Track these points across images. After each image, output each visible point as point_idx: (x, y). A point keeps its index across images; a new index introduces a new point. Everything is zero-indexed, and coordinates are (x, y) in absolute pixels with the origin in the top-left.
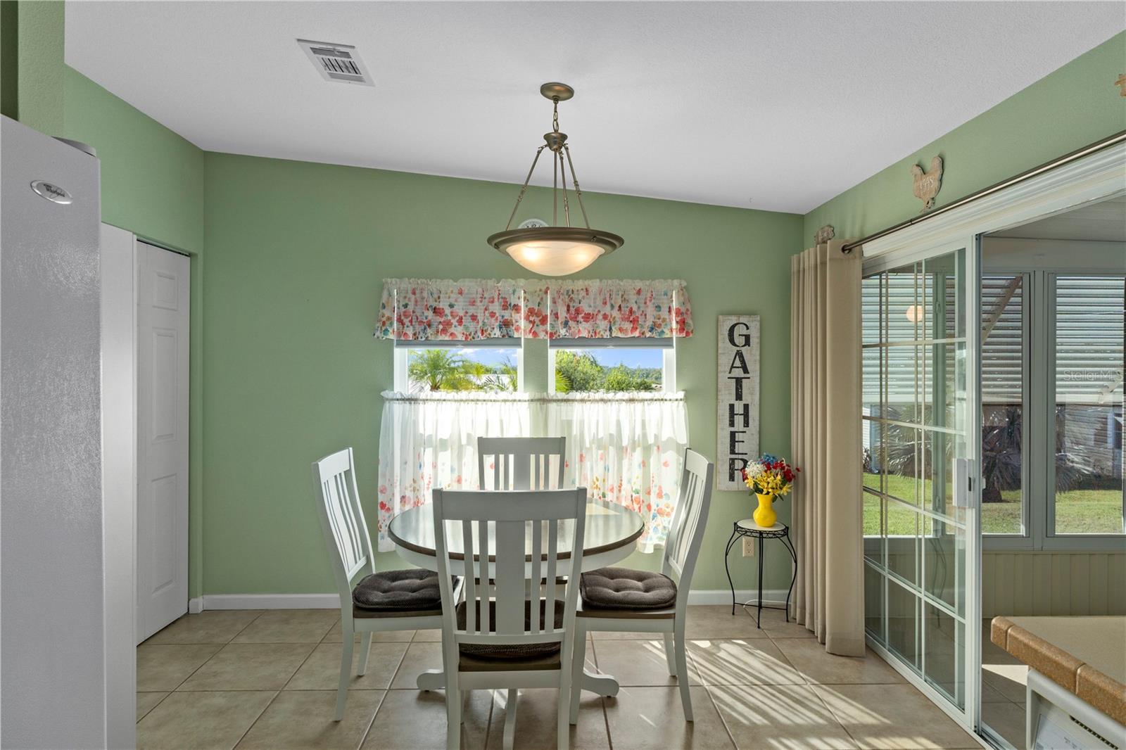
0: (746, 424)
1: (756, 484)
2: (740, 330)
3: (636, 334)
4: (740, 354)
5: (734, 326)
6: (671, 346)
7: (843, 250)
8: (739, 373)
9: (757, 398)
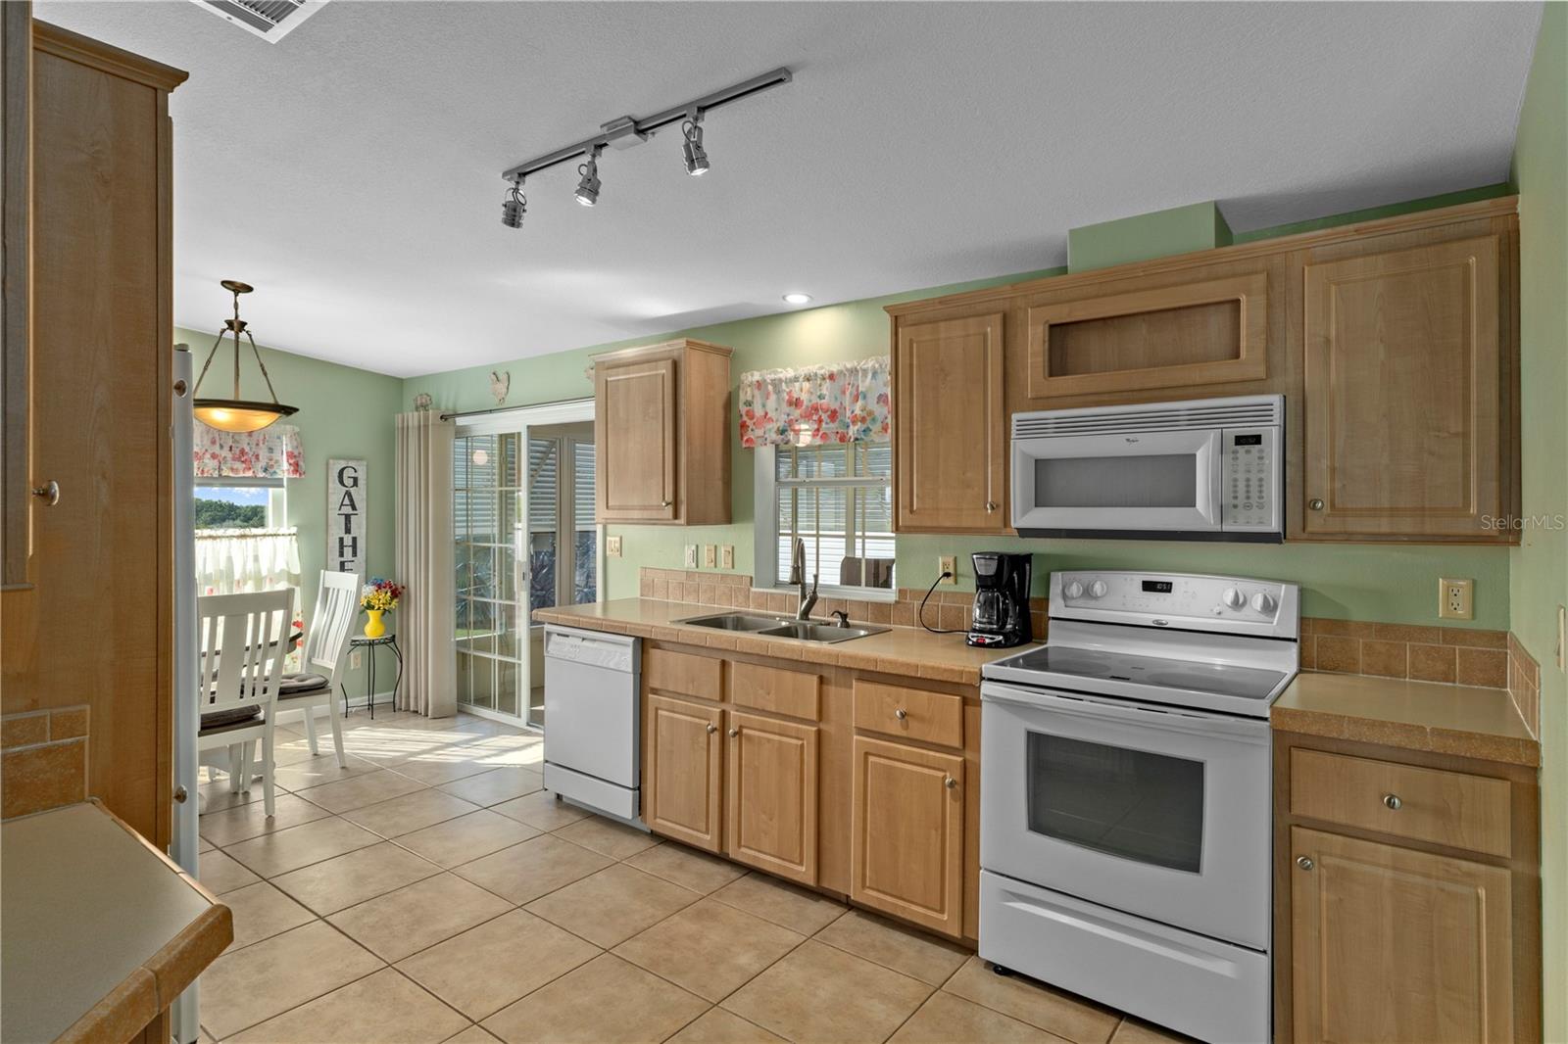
0: (355, 554)
1: (368, 602)
2: (348, 473)
3: (249, 474)
4: (348, 494)
5: (343, 470)
6: (282, 486)
7: (442, 418)
8: (348, 510)
9: (364, 531)
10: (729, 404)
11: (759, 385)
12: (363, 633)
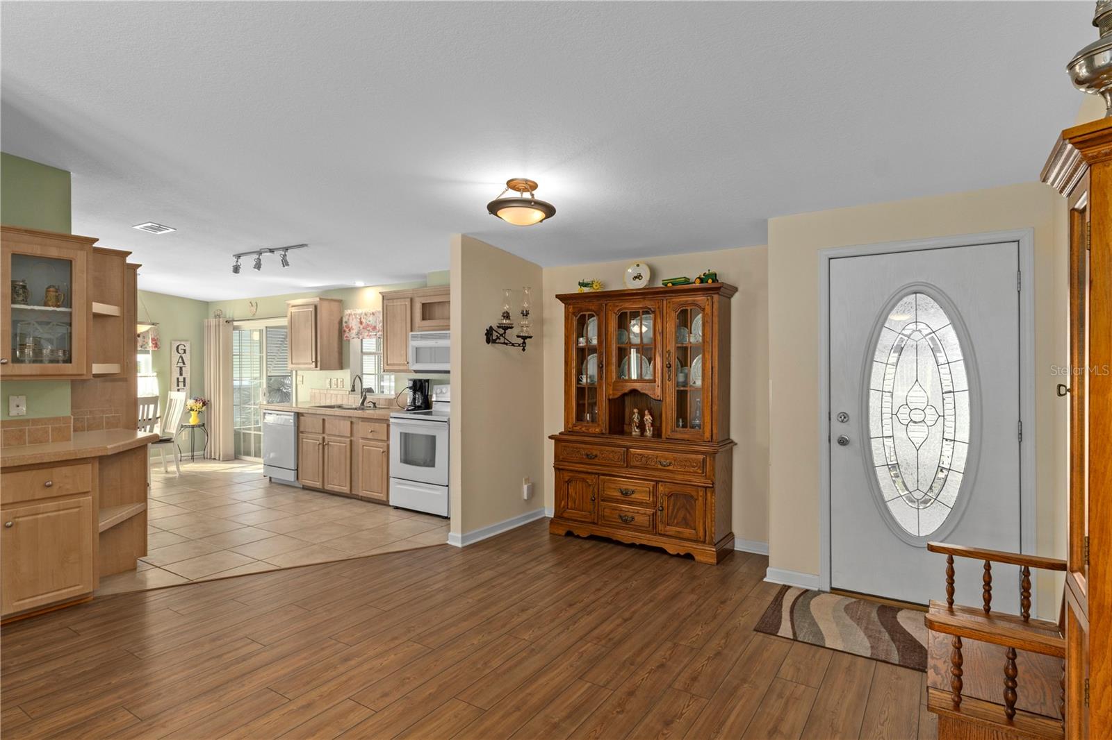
0: (184, 385)
1: (191, 407)
2: (181, 347)
4: (181, 357)
5: (178, 346)
6: (149, 353)
7: (226, 322)
8: (181, 365)
9: (189, 375)
10: (341, 322)
11: (350, 315)
12: (189, 423)
